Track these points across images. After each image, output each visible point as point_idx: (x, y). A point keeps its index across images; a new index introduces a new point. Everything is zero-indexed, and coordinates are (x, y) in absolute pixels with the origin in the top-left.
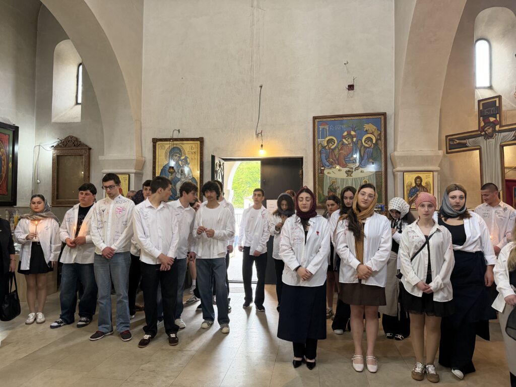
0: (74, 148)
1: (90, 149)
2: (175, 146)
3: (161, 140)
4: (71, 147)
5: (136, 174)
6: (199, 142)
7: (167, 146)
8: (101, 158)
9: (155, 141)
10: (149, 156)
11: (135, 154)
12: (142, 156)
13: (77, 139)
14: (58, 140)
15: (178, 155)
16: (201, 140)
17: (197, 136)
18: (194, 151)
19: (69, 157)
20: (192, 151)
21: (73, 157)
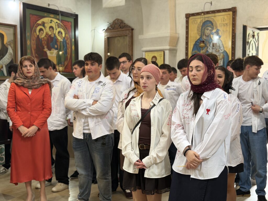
0: (120, 29)
1: (132, 29)
2: (206, 19)
3: (193, 15)
4: (117, 29)
5: (170, 50)
6: (231, 13)
7: (199, 21)
8: (141, 37)
9: (188, 16)
10: (182, 32)
11: (169, 31)
12: (176, 33)
13: (122, 22)
14: (108, 24)
15: (210, 28)
16: (234, 11)
17: (230, 7)
18: (226, 22)
20: (224, 23)
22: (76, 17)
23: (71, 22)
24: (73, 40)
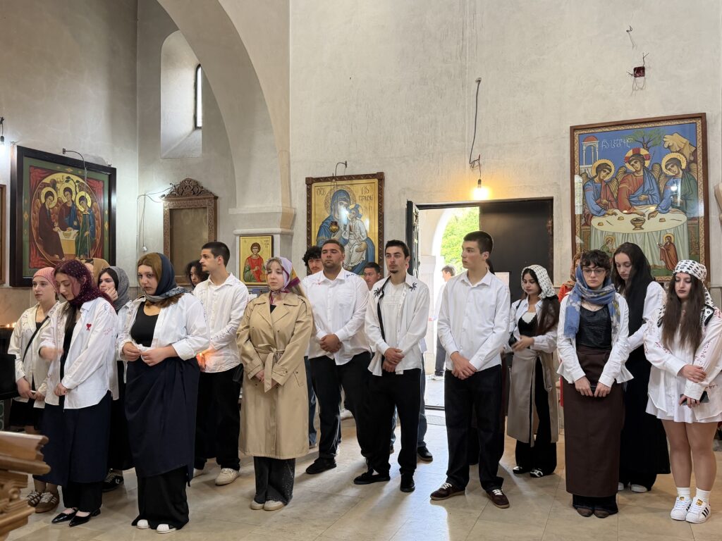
0: (194, 197)
1: (216, 198)
2: (339, 188)
3: (318, 180)
4: (188, 195)
5: (282, 234)
6: (376, 181)
7: (328, 189)
8: (231, 211)
9: (310, 182)
10: (300, 205)
11: (280, 204)
12: (291, 207)
13: (197, 184)
14: (171, 186)
15: (345, 203)
16: (380, 177)
17: (374, 171)
18: (369, 194)
19: (187, 211)
20: (366, 195)
21: (193, 210)
22: (112, 173)
23: (103, 182)
24: (107, 212)
